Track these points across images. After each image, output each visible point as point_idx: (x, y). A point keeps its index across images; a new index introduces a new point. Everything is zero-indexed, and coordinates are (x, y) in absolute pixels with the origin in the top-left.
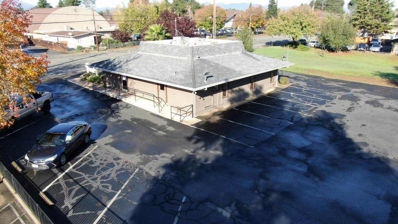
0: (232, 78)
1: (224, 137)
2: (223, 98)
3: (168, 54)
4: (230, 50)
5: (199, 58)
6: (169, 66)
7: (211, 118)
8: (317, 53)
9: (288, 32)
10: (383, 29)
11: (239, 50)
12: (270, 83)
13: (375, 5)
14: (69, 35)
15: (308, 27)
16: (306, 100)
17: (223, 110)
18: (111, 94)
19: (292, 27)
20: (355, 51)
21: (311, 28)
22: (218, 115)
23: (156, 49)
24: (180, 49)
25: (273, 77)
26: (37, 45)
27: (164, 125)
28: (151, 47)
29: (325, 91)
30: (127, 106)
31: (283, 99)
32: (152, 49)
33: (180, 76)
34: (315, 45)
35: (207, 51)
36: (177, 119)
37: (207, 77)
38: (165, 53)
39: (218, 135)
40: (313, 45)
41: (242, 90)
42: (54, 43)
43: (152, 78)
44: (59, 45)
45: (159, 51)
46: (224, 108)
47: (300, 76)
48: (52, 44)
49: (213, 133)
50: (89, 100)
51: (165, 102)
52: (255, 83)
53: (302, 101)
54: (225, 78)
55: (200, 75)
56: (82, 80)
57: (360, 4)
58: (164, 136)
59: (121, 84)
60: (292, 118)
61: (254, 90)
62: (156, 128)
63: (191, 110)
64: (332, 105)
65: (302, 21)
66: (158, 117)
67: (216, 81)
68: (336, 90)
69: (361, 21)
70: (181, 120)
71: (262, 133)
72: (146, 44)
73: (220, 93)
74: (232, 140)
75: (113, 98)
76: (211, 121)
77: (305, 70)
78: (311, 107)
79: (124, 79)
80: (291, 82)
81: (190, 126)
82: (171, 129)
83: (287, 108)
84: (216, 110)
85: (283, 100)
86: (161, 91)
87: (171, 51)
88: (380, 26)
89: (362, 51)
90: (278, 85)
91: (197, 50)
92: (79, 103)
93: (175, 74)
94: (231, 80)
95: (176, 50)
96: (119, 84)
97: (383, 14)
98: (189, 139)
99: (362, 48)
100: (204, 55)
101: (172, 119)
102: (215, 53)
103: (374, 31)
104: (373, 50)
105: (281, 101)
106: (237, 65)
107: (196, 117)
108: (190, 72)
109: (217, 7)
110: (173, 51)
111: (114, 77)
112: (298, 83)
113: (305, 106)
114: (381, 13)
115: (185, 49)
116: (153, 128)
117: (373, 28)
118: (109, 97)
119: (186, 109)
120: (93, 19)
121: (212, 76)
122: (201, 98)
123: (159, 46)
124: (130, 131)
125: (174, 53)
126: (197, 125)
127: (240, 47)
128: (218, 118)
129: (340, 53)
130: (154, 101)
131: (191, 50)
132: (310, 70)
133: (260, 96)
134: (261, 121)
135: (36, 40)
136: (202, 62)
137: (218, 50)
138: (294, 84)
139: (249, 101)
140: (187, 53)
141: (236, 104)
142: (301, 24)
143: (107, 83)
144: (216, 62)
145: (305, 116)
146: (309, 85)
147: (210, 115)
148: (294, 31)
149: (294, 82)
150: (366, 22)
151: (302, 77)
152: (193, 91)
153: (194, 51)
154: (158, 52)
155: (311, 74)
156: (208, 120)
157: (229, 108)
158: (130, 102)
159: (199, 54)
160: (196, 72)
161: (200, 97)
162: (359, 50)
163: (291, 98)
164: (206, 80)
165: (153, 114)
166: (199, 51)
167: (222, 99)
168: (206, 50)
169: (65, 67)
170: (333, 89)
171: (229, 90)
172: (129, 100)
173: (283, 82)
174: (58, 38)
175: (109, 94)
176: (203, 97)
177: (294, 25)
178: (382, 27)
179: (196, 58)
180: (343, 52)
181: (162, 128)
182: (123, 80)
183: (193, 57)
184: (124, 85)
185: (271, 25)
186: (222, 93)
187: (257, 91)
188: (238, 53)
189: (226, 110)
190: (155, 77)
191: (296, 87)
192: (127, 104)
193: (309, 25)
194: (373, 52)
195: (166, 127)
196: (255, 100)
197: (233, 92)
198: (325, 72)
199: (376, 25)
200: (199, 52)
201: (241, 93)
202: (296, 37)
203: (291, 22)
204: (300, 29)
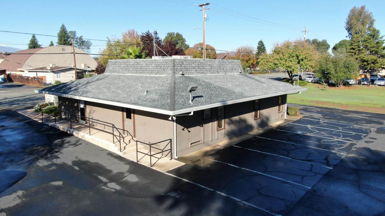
0: (231, 100)
1: (223, 194)
2: (218, 130)
3: (142, 72)
4: (225, 69)
5: (184, 75)
6: (140, 85)
7: (200, 160)
8: (316, 88)
9: (284, 65)
10: (380, 65)
11: (236, 71)
12: (278, 113)
13: (369, 41)
14: (48, 70)
15: (305, 60)
16: (332, 134)
17: (218, 147)
18: (62, 127)
19: (287, 61)
20: (358, 86)
21: (308, 61)
22: (212, 155)
23: (127, 67)
24: (157, 63)
25: (281, 106)
26: (15, 82)
27: (124, 171)
28: (121, 65)
29: (350, 123)
30: (78, 142)
31: (299, 132)
32: (122, 67)
33: (153, 96)
34: (312, 80)
35: (194, 68)
36: (145, 161)
37: (194, 97)
38: (137, 71)
39: (212, 190)
40: (310, 80)
41: (244, 121)
42: (31, 78)
43: (112, 101)
44: (36, 79)
45: (131, 69)
46: (220, 145)
47: (309, 107)
48: (29, 79)
49: (203, 187)
50: (27, 135)
51: (133, 136)
52: (259, 112)
53: (327, 135)
54: (220, 99)
55: (183, 94)
56: (36, 111)
57: (353, 41)
58: (117, 192)
59: (78, 113)
60: (326, 159)
61: (259, 121)
62: (108, 178)
63: (169, 147)
64: (371, 140)
65: (298, 54)
66: (116, 158)
67: (206, 103)
68: (364, 122)
69: (356, 58)
70: (153, 163)
71: (288, 185)
72: (115, 62)
73: (213, 123)
74: (238, 200)
75: (63, 132)
76: (200, 165)
77: (312, 101)
78: (345, 143)
79: (82, 106)
80: (301, 114)
81: (166, 173)
82: (132, 178)
83: (312, 145)
84: (208, 148)
85: (300, 134)
86: (127, 121)
87: (145, 67)
88: (377, 62)
89: (366, 85)
90: (286, 117)
91: (181, 65)
92: (9, 139)
93: (145, 93)
94: (230, 102)
95: (152, 65)
96: (75, 113)
97: (379, 49)
98: (160, 199)
99: (365, 82)
100: (190, 72)
101: (138, 161)
102: (205, 71)
103: (371, 67)
104: (378, 84)
105: (299, 136)
106: (236, 85)
107: (177, 158)
108: (168, 90)
109: (207, 46)
110: (148, 67)
111: (70, 104)
112: (311, 114)
113: (336, 142)
114: (377, 49)
115: (163, 63)
116: (101, 178)
117: (370, 64)
118: (59, 130)
119: (162, 146)
120: (73, 51)
121: (201, 96)
122: (185, 129)
123: (131, 63)
124: (60, 183)
125: (149, 70)
126: (177, 171)
127: (238, 67)
128: (210, 160)
129: (342, 87)
130: (114, 135)
131: (171, 63)
132: (318, 102)
133: (267, 130)
134: (280, 164)
135: (15, 76)
136: (187, 80)
137: (209, 67)
138: (306, 116)
139: (254, 135)
140: (166, 68)
141: (236, 140)
142: (298, 57)
143: (63, 114)
144: (207, 80)
145: (345, 156)
146: (326, 117)
147: (198, 155)
148: (290, 64)
149: (305, 114)
150: (362, 58)
151: (313, 109)
152: (170, 116)
153: (176, 65)
154: (129, 70)
155: (320, 106)
156: (197, 163)
157: (227, 145)
158: (83, 137)
159: (183, 70)
160: (176, 90)
161: (183, 128)
162: (363, 84)
163: (311, 132)
164: (192, 101)
165: (111, 154)
166: (183, 65)
167: (216, 132)
168: (193, 65)
169: (27, 99)
170: (359, 121)
171: (226, 120)
172: (83, 135)
173: (293, 113)
174: (37, 73)
175: (58, 127)
176: (187, 128)
177: (289, 58)
178: (379, 63)
179: (179, 75)
180: (345, 86)
181: (117, 178)
182: (81, 108)
183: (174, 73)
184: (81, 115)
185: (265, 59)
186: (215, 123)
187: (263, 123)
188: (236, 74)
189: (222, 148)
190: (117, 99)
191: (310, 118)
192: (79, 140)
193: (305, 58)
194: (379, 85)
195: (125, 175)
196: (261, 135)
197: (232, 122)
198: (337, 103)
199: (373, 61)
200: (184, 68)
201: (243, 125)
202: (293, 71)
203: (287, 55)
204: (296, 63)
